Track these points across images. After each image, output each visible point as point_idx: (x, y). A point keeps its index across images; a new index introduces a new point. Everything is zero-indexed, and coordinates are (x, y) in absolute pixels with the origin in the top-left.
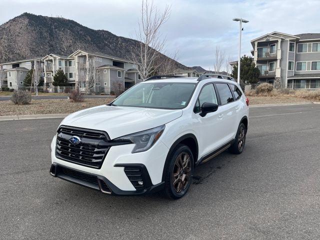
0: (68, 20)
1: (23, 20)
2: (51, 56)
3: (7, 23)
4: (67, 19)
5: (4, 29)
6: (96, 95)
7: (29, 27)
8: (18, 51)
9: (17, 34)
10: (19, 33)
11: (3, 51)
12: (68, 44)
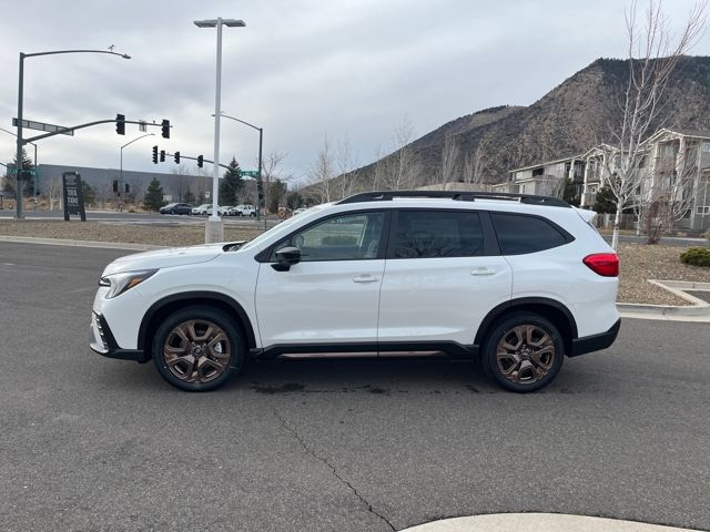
0: (697, 58)
1: (591, 76)
2: (601, 148)
3: (561, 86)
4: (694, 55)
5: (553, 99)
6: (689, 236)
7: (602, 89)
8: (574, 141)
9: (575, 106)
10: (581, 104)
11: (545, 144)
12: (689, 115)
